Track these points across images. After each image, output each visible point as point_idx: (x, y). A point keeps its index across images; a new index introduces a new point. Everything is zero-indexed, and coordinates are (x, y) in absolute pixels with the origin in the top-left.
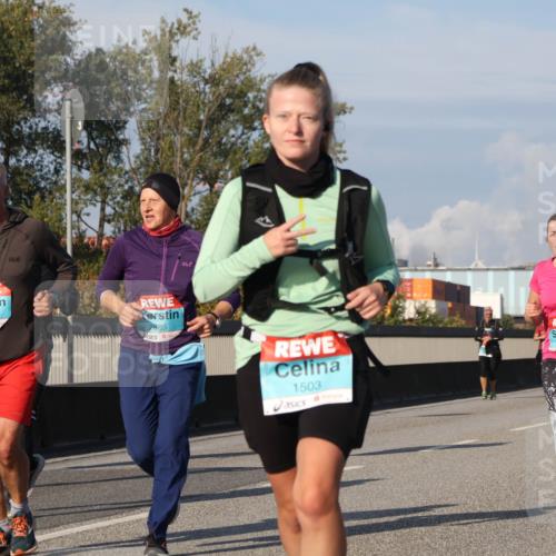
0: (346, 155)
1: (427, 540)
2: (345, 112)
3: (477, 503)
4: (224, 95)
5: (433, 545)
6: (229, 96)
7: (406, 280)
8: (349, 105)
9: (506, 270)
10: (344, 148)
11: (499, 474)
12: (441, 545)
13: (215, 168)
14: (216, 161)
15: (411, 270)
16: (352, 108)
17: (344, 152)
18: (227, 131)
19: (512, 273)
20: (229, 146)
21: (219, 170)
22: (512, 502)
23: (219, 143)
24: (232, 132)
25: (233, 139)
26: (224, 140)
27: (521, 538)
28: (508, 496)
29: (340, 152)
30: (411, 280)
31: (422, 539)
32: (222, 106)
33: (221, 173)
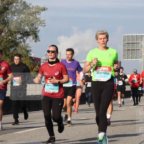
0: (45, 24)
2: (45, 10)
4: (5, 4)
6: (7, 4)
8: (46, 8)
11: (92, 129)
13: (2, 28)
14: (3, 26)
17: (45, 23)
18: (7, 16)
20: (7, 21)
21: (3, 29)
23: (4, 20)
24: (8, 16)
25: (8, 19)
26: (5, 19)
29: (43, 23)
32: (4, 8)
33: (4, 30)
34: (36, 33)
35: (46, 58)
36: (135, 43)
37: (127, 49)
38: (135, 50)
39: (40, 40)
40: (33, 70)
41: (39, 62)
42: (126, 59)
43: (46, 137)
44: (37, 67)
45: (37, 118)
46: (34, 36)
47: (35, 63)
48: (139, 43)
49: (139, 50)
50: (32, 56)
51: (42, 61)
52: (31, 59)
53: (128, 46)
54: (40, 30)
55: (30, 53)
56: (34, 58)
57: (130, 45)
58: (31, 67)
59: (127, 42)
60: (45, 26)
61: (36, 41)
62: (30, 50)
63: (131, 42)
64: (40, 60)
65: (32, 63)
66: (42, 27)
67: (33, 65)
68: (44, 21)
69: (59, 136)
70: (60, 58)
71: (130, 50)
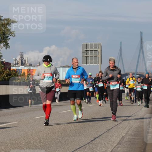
0: (15, 35)
1: (35, 143)
2: (15, 23)
3: (49, 133)
5: (36, 145)
7: (31, 70)
9: (60, 67)
10: (15, 33)
12: (39, 145)
15: (33, 67)
16: (17, 22)
17: (15, 34)
19: (61, 68)
22: (59, 133)
27: (61, 143)
28: (58, 131)
30: (33, 70)
31: (33, 143)
34: (7, 41)
35: (15, 62)
36: (93, 50)
37: (86, 55)
38: (93, 56)
39: (10, 47)
40: (4, 73)
41: (9, 66)
42: (85, 64)
43: (16, 131)
44: (7, 70)
45: (8, 115)
46: (5, 43)
47: (6, 66)
48: (97, 50)
49: (97, 56)
50: (3, 61)
51: (11, 65)
52: (2, 64)
53: (87, 53)
54: (10, 38)
55: (2, 58)
56: (5, 62)
57: (89, 52)
58: (2, 70)
59: (86, 50)
60: (15, 36)
61: (6, 48)
62: (1, 56)
63: (89, 50)
64: (10, 64)
65: (3, 67)
66: (12, 37)
67: (4, 68)
68: (14, 32)
69: (27, 131)
70: (28, 63)
71: (89, 56)
